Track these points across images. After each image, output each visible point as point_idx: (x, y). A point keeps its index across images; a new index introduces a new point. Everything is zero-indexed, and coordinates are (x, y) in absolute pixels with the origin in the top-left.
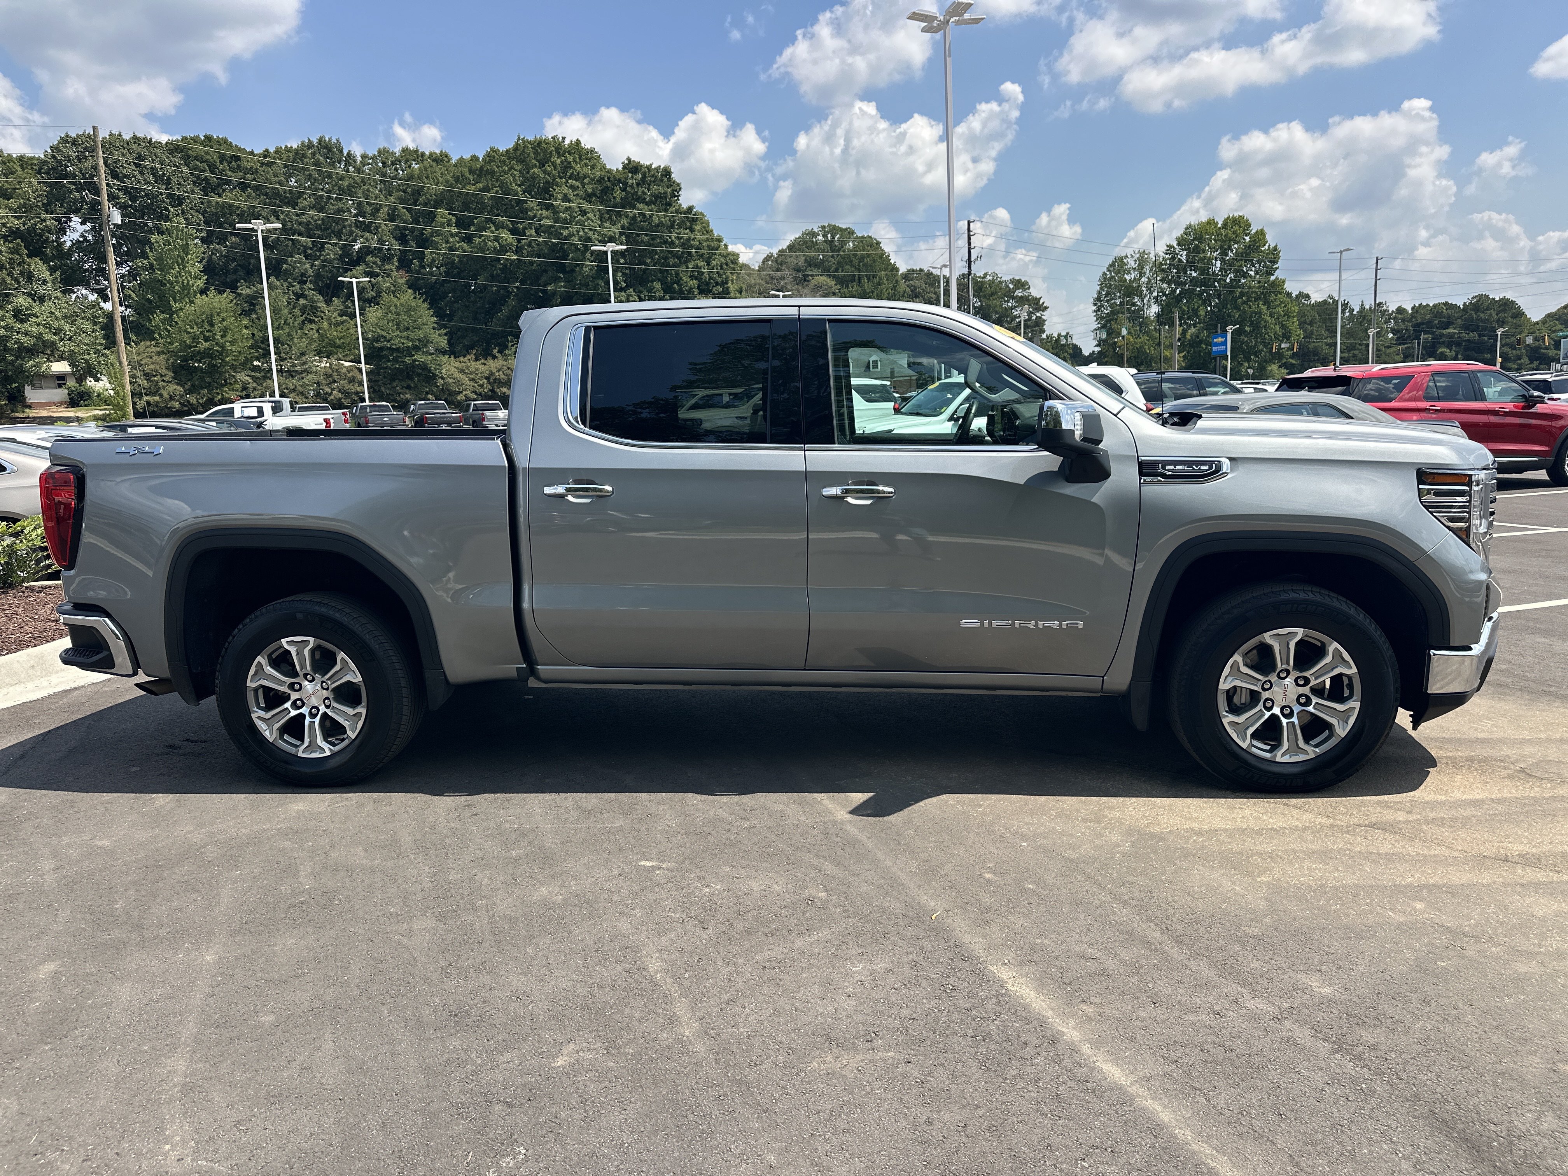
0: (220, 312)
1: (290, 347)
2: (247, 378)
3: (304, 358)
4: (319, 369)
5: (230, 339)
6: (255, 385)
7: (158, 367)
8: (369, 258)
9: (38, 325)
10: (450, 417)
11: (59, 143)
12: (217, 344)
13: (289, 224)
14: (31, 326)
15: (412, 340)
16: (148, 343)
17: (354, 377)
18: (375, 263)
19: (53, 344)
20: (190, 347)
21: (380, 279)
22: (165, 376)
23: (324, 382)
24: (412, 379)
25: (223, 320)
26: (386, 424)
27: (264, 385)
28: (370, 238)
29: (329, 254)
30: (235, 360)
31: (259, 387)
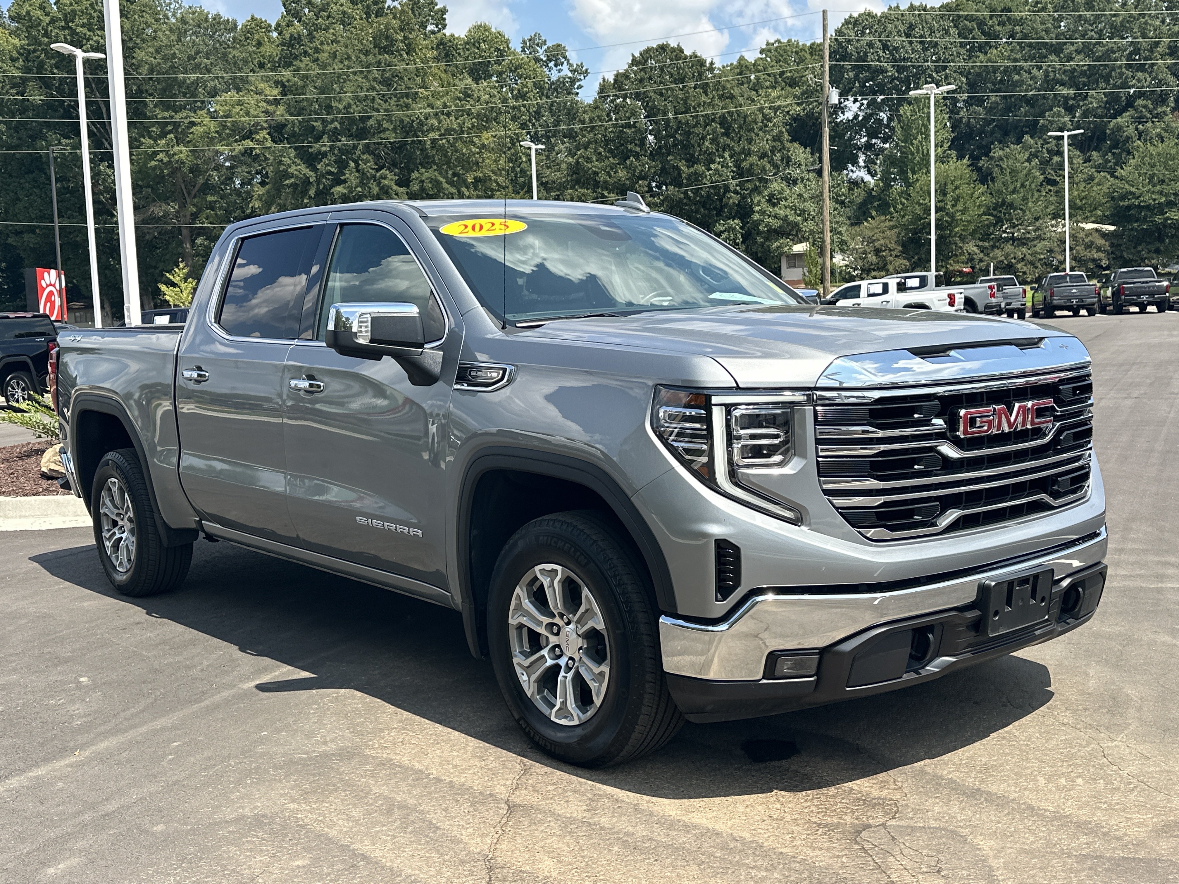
0: (954, 180)
1: (1024, 212)
2: (975, 249)
3: (1038, 224)
4: (1053, 234)
5: (961, 208)
6: (982, 255)
7: (887, 242)
8: (1140, 102)
9: (786, 207)
10: (1153, 287)
11: (843, 25)
12: (947, 214)
13: (1051, 74)
14: (780, 209)
15: (1166, 195)
16: (883, 218)
17: (1092, 243)
18: (1145, 107)
19: (797, 224)
20: (921, 219)
21: (1149, 124)
22: (894, 250)
23: (1057, 249)
24: (1162, 241)
25: (957, 188)
26: (1074, 296)
27: (991, 255)
28: (1142, 78)
29: (1091, 103)
30: (963, 230)
31: (986, 258)
